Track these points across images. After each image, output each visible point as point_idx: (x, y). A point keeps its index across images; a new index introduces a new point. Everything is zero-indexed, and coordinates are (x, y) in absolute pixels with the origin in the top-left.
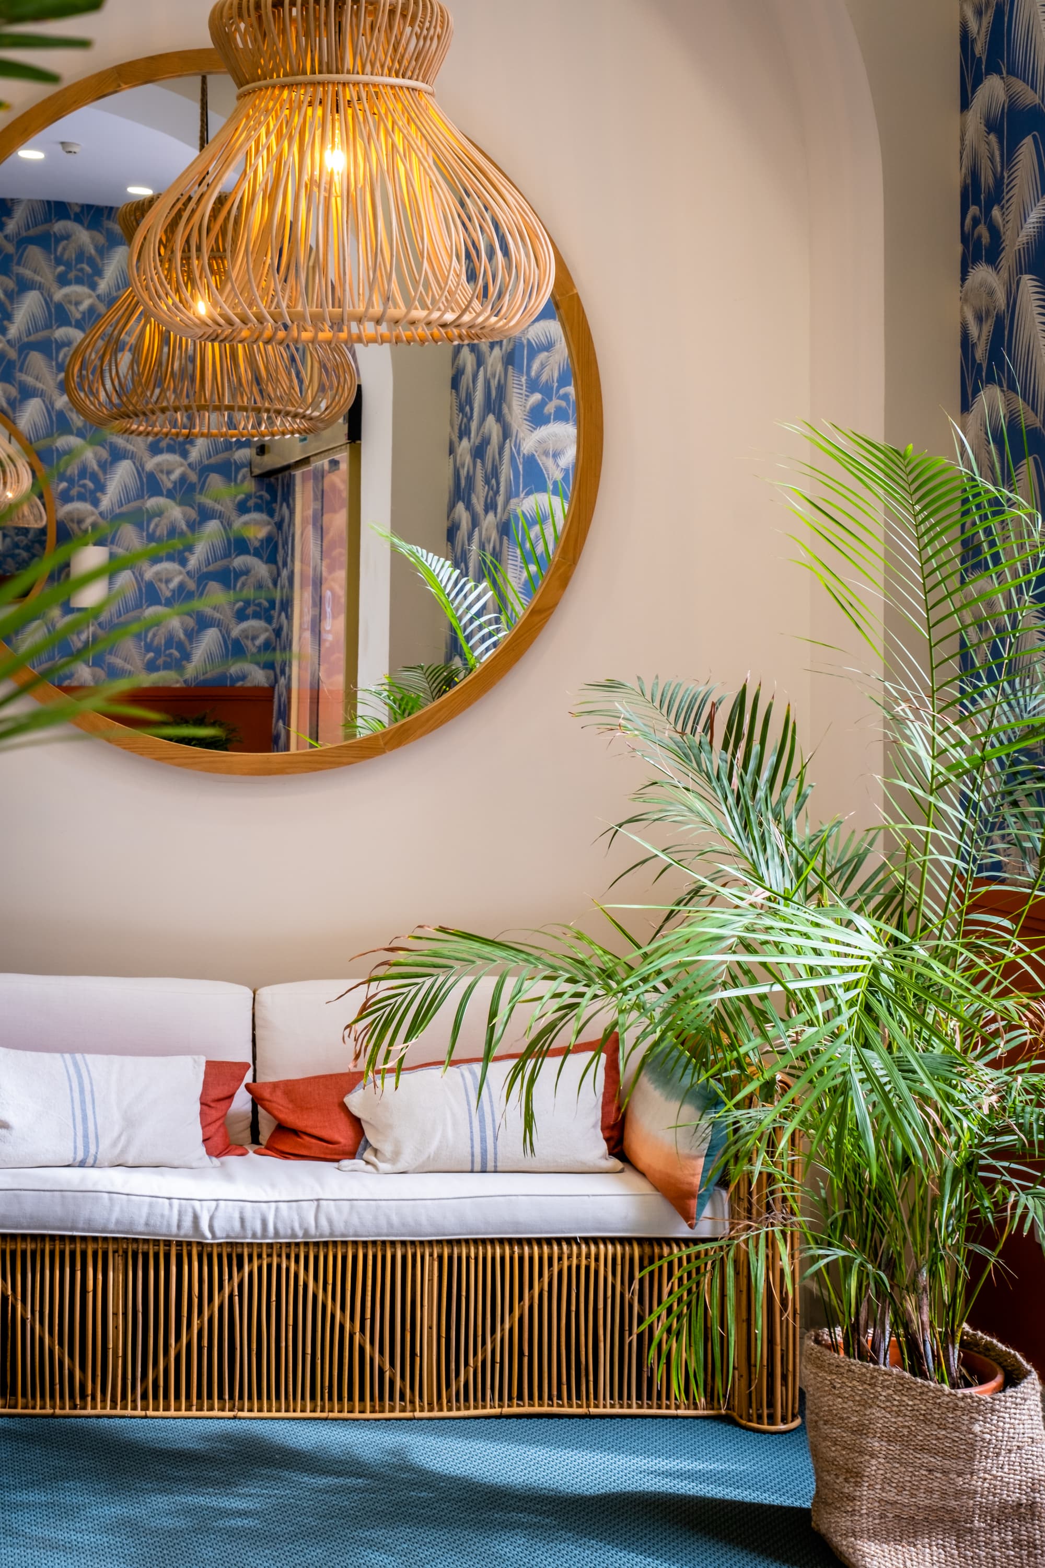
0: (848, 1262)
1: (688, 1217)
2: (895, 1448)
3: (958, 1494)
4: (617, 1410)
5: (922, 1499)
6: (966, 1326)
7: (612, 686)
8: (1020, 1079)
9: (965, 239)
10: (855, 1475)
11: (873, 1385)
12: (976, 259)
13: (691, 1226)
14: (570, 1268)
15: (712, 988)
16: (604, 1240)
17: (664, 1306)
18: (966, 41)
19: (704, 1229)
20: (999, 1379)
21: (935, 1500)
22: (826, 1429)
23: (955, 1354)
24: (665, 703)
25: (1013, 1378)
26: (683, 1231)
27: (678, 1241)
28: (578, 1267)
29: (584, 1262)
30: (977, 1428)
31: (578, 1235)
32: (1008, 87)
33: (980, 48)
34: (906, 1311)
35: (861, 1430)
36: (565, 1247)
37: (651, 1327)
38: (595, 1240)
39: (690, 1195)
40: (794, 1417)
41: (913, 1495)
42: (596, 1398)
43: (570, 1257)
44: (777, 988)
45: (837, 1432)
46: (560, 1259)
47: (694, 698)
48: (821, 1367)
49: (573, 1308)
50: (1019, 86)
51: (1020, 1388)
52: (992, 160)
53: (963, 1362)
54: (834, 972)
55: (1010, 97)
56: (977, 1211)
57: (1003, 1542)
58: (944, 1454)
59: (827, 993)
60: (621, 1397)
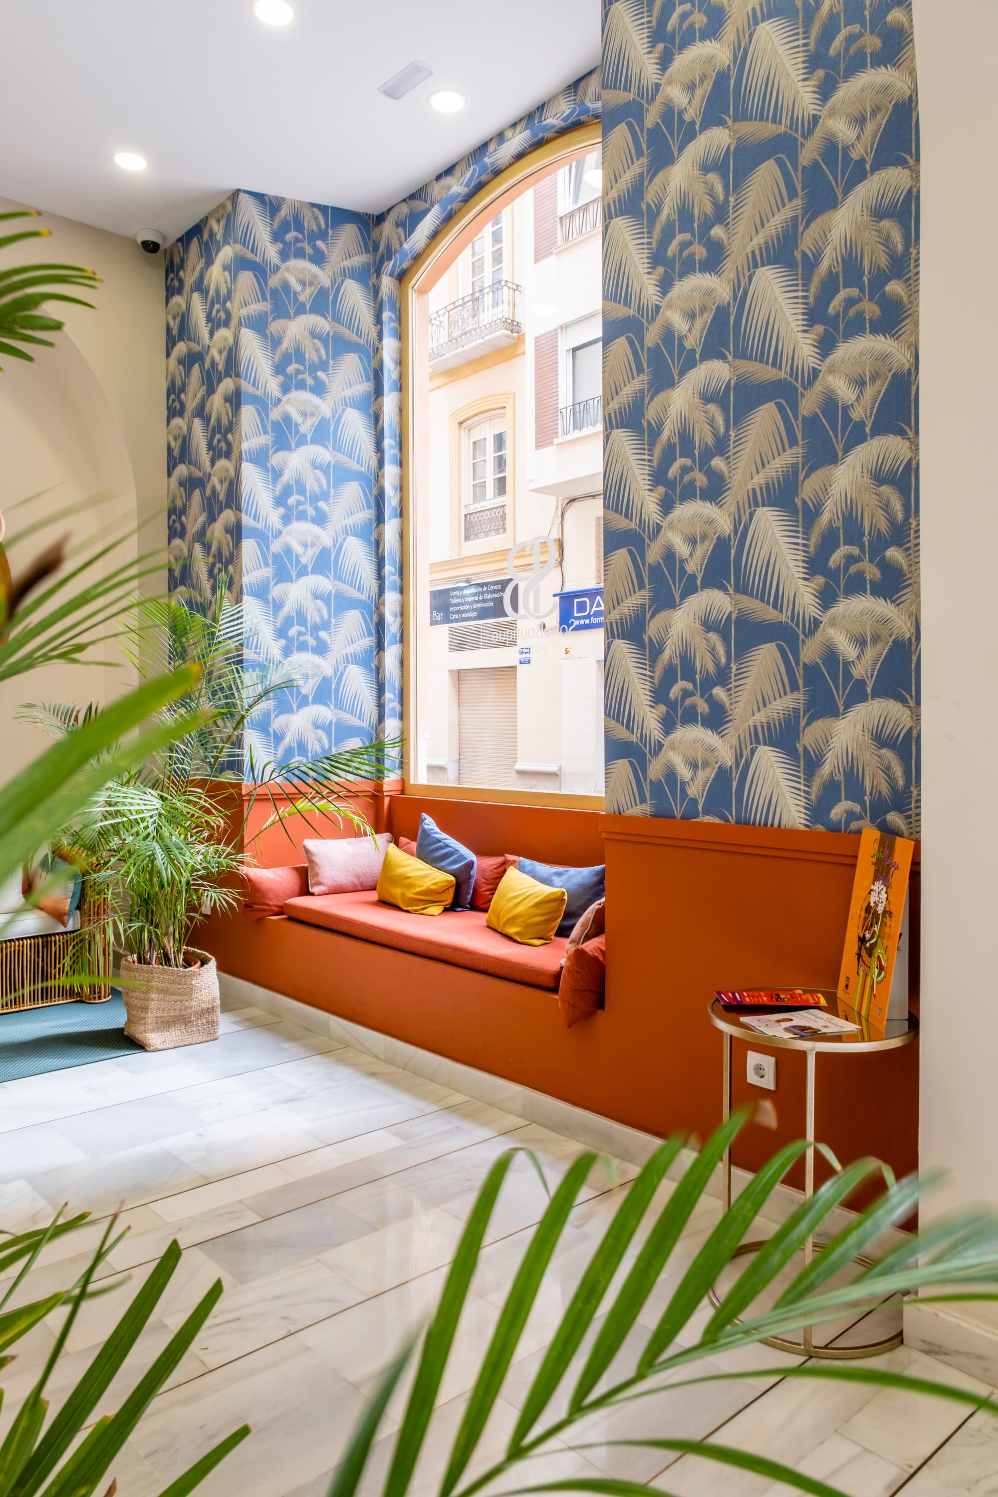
0: (143, 927)
1: (64, 924)
2: (161, 996)
3: (185, 1009)
4: (33, 1006)
5: (172, 1013)
6: (185, 947)
7: (30, 706)
8: (212, 847)
9: (169, 528)
10: (145, 1009)
11: (152, 974)
12: (175, 536)
13: (65, 927)
14: (11, 952)
15: (96, 822)
16: (26, 938)
17: (69, 956)
18: (170, 450)
19: (70, 927)
20: (199, 963)
21: (177, 1013)
22: (132, 994)
23: (181, 957)
24: (56, 711)
25: (204, 962)
26: (61, 929)
27: (58, 934)
28: (14, 951)
29: (17, 949)
30: (193, 982)
31: (14, 938)
32: (188, 469)
33: (176, 453)
34: (163, 942)
35: (147, 992)
36: (8, 944)
37: (64, 965)
38: (22, 939)
39: (64, 914)
40: (109, 995)
41: (168, 1012)
42: (23, 1003)
43: (11, 947)
44: (125, 819)
45: (137, 994)
46: (6, 949)
47: (68, 709)
48: (130, 971)
49: (13, 968)
50: (193, 469)
51: (209, 964)
52: (181, 497)
53: (184, 960)
54: (145, 811)
55: (189, 473)
56: (190, 901)
57: (202, 1023)
58: (181, 994)
59: (143, 820)
60: (34, 1001)
